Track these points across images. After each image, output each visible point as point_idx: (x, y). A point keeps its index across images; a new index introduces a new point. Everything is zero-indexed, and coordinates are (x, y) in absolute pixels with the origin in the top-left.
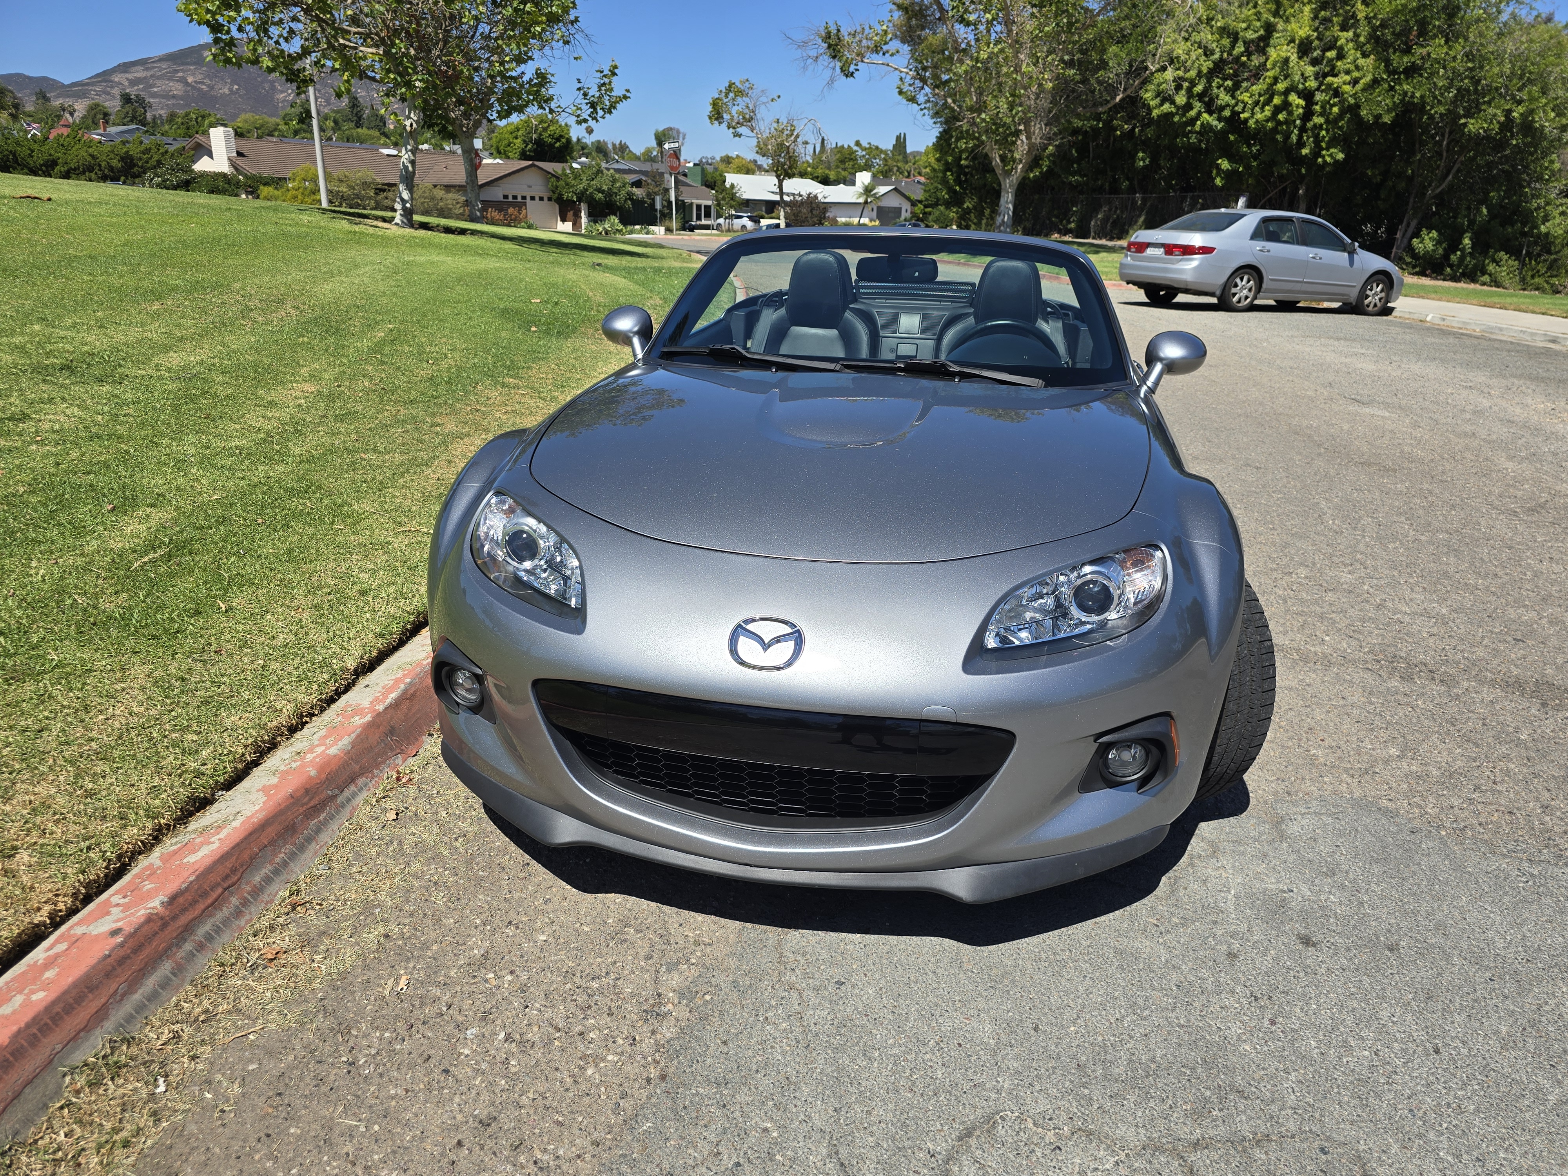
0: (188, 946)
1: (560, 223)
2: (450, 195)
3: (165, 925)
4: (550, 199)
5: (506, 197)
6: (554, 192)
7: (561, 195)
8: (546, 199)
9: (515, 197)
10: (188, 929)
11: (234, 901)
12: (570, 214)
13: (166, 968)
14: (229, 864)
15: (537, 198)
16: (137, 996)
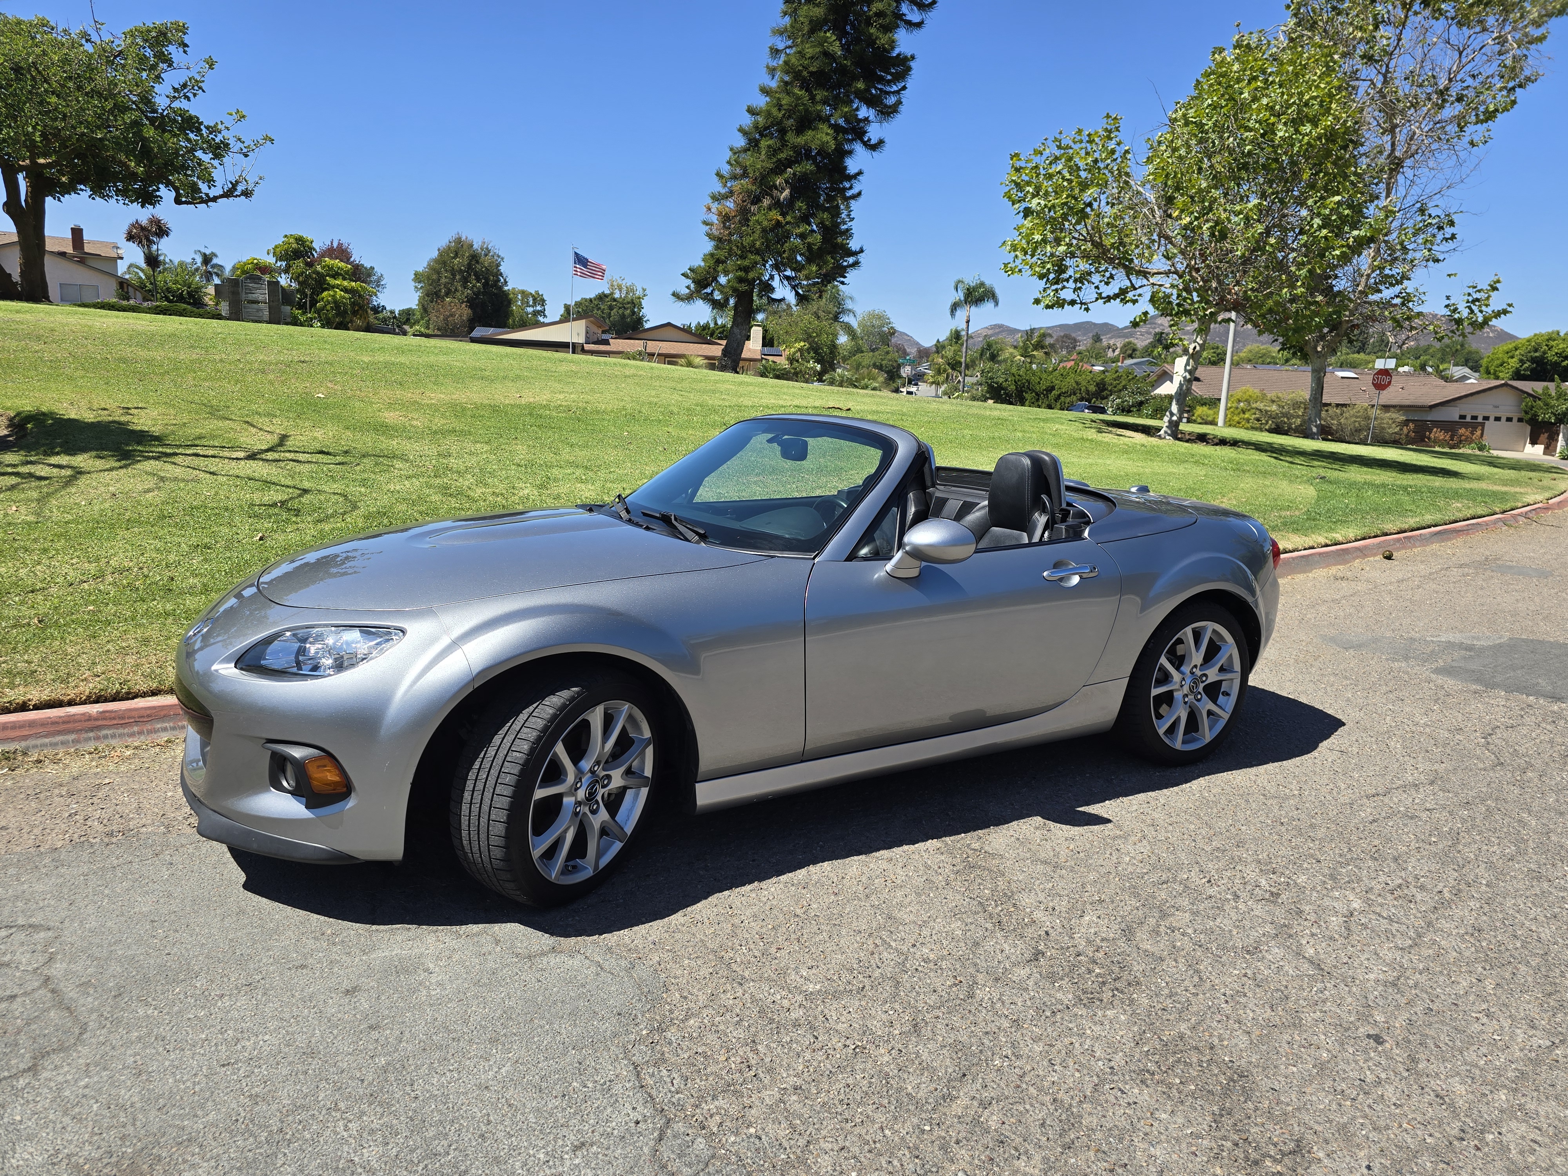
0: (91, 734)
1: (1528, 446)
2: (1388, 415)
3: (89, 720)
4: (1520, 420)
5: (1463, 417)
6: (1526, 413)
7: (1536, 415)
8: (1515, 420)
9: (1474, 418)
10: (99, 728)
11: (136, 729)
12: (1544, 437)
13: (73, 737)
14: (148, 712)
15: (1504, 419)
16: (47, 740)
